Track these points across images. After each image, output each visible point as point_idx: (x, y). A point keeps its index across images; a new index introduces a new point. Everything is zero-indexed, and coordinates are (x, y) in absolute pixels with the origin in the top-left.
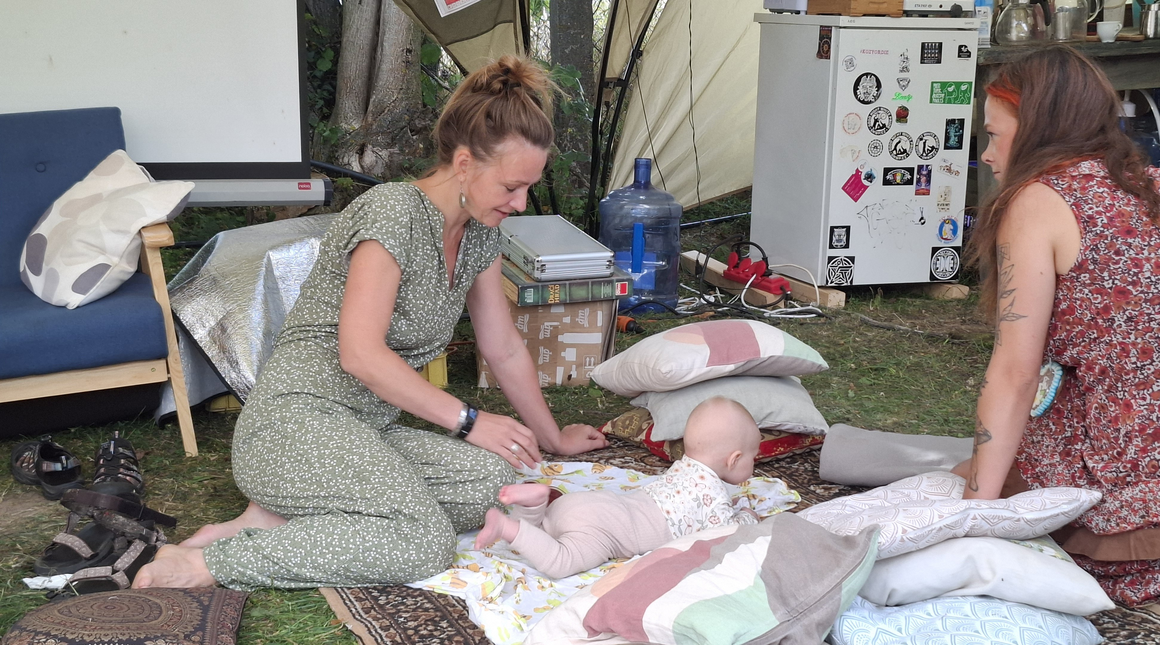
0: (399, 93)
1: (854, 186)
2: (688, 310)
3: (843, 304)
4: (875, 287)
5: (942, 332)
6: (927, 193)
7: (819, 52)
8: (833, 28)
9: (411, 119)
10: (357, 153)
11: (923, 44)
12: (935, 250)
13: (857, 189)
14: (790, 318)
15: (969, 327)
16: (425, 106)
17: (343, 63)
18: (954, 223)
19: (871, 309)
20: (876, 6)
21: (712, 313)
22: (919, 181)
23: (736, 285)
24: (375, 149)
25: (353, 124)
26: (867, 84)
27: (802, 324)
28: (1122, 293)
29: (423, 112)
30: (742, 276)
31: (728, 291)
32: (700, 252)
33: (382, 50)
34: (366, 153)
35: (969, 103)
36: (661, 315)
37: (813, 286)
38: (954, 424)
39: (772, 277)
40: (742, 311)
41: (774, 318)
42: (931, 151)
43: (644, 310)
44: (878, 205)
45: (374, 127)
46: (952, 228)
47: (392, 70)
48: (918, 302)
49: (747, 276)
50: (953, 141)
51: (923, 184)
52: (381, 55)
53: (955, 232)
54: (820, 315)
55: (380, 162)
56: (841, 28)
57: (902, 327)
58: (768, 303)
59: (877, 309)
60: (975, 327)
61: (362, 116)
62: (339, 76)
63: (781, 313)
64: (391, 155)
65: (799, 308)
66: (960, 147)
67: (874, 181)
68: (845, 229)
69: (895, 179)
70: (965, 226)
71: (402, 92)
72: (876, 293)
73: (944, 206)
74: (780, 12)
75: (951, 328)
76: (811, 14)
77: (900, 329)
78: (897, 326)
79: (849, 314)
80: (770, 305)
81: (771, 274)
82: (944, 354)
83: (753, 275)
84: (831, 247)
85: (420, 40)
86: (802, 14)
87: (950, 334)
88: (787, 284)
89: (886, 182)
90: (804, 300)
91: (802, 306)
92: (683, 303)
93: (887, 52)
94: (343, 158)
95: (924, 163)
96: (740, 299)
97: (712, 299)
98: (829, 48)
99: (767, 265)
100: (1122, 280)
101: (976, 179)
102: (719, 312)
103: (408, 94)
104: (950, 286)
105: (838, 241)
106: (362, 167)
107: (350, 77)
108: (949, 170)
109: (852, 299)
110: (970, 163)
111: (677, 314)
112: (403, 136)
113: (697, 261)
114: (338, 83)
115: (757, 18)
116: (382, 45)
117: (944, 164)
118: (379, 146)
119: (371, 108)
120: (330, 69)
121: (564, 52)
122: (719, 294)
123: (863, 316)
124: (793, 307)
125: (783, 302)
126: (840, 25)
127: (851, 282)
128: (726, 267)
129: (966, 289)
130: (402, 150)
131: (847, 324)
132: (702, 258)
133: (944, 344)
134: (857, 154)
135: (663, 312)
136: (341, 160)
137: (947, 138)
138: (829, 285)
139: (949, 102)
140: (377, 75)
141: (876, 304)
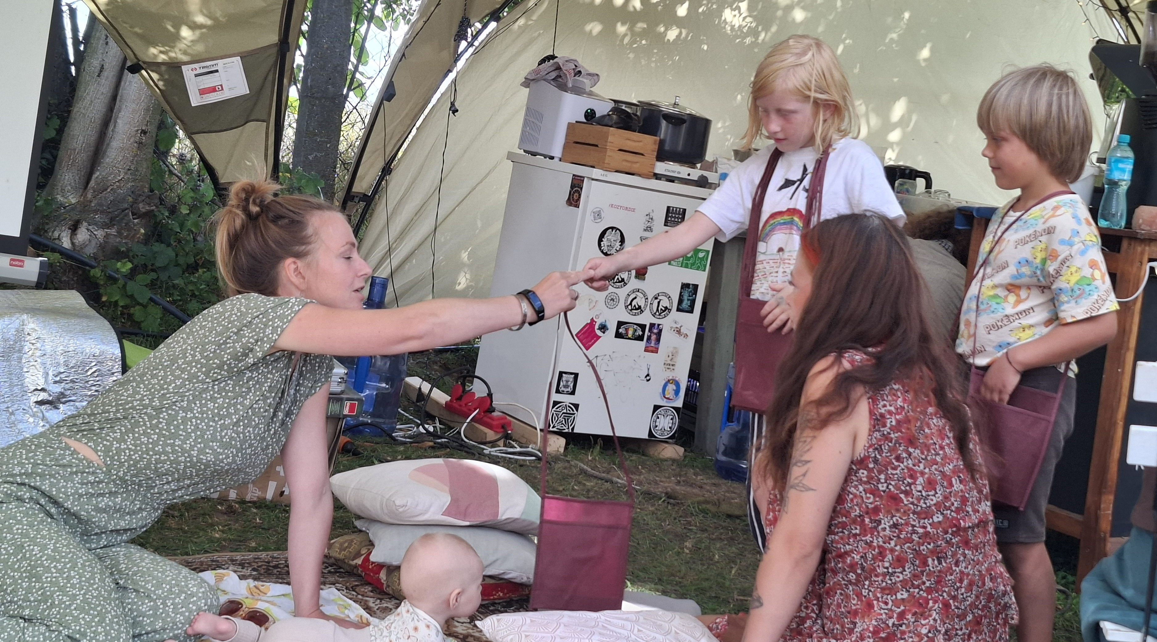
0: (126, 173)
1: (587, 334)
2: (404, 437)
3: (562, 450)
4: (596, 437)
5: (658, 490)
6: (656, 351)
7: (569, 199)
8: (586, 179)
9: (135, 202)
10: (69, 228)
11: (668, 208)
12: (656, 408)
13: (589, 339)
14: (510, 458)
15: (683, 488)
16: (152, 191)
17: (69, 134)
18: (677, 384)
19: (590, 458)
20: (629, 164)
21: (431, 444)
22: (649, 338)
23: (456, 418)
24: (90, 227)
25: (70, 197)
26: (610, 236)
27: (521, 466)
28: (894, 499)
29: (148, 197)
30: (465, 409)
31: (447, 422)
32: (424, 380)
33: (115, 126)
34: (79, 231)
35: (704, 270)
36: (378, 440)
37: (536, 429)
38: (668, 584)
39: (495, 414)
40: (461, 445)
41: (493, 456)
42: (664, 311)
43: (361, 432)
44: (608, 356)
45: (93, 205)
46: (675, 388)
47: (122, 149)
48: (634, 457)
49: (470, 410)
50: (686, 304)
51: (653, 342)
52: (113, 131)
53: (677, 392)
54: (539, 459)
55: (94, 243)
56: (593, 179)
57: (619, 481)
58: (488, 440)
59: (595, 459)
60: (689, 489)
61: (81, 191)
62: (62, 146)
63: (501, 451)
64: (107, 236)
65: (518, 449)
66: (691, 311)
67: (607, 332)
68: (573, 376)
69: (627, 333)
70: (688, 389)
71: (129, 172)
72: (596, 443)
73: (670, 366)
74: (534, 154)
75: (666, 488)
76: (566, 161)
77: (617, 483)
78: (615, 479)
79: (568, 461)
80: (490, 442)
81: (494, 411)
82: (659, 513)
83: (475, 410)
84: (558, 391)
85: (156, 123)
86: (556, 160)
87: (666, 493)
88: (509, 423)
89: (618, 335)
90: (523, 441)
91: (521, 447)
92: (401, 430)
93: (633, 210)
94: (53, 232)
95: (656, 321)
96: (459, 433)
97: (431, 429)
98: (580, 197)
99: (492, 401)
100: (897, 487)
101: (702, 345)
102: (438, 443)
103: (136, 175)
104: (666, 445)
105: (565, 386)
106: (73, 244)
107: (75, 150)
108: (679, 332)
109: (571, 446)
110: (698, 328)
111: (394, 439)
112: (122, 219)
113: (420, 388)
114: (60, 153)
115: (511, 156)
116: (116, 122)
117: (675, 326)
118: (96, 224)
119: (92, 183)
120: (53, 138)
121: (307, 158)
122: (438, 424)
123: (582, 465)
124: (513, 447)
125: (502, 440)
126: (593, 177)
127: (573, 429)
128: (448, 398)
129: (681, 450)
130: (119, 233)
131: (566, 471)
132: (426, 387)
133: (660, 502)
134: (593, 304)
135: (381, 436)
136: (50, 234)
137: (680, 301)
138: (551, 429)
139: (686, 267)
140: (105, 152)
141: (595, 454)
